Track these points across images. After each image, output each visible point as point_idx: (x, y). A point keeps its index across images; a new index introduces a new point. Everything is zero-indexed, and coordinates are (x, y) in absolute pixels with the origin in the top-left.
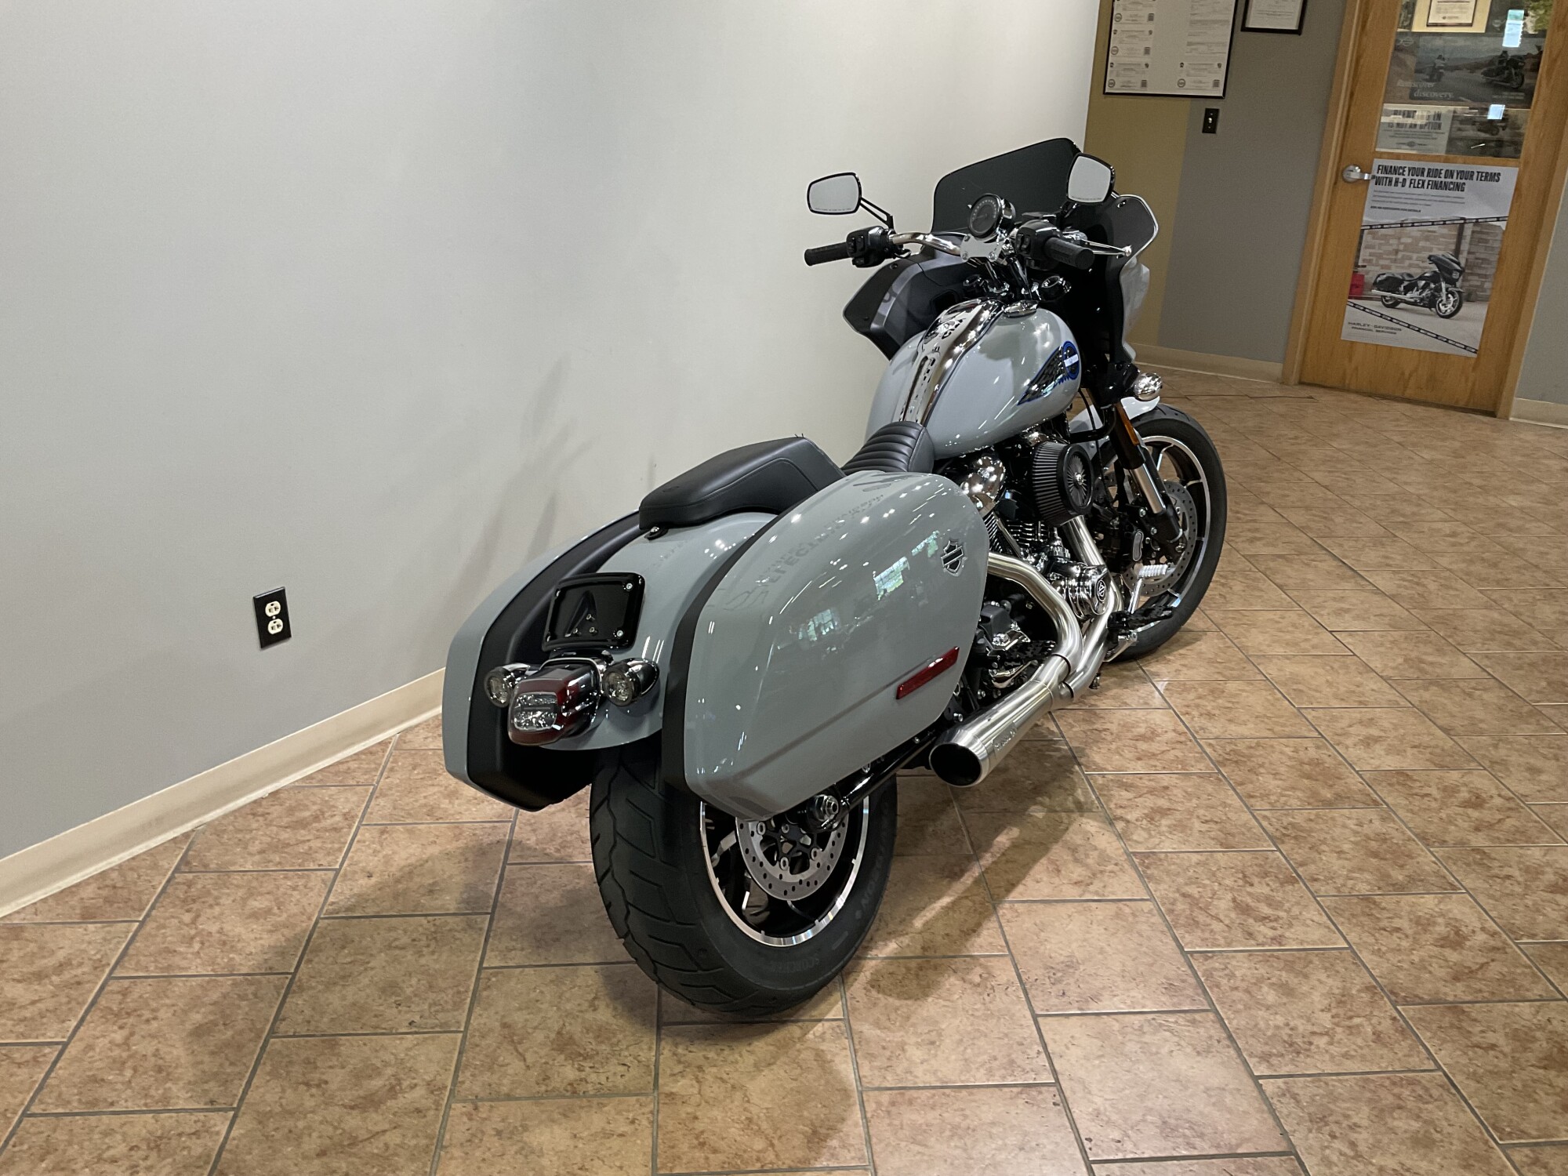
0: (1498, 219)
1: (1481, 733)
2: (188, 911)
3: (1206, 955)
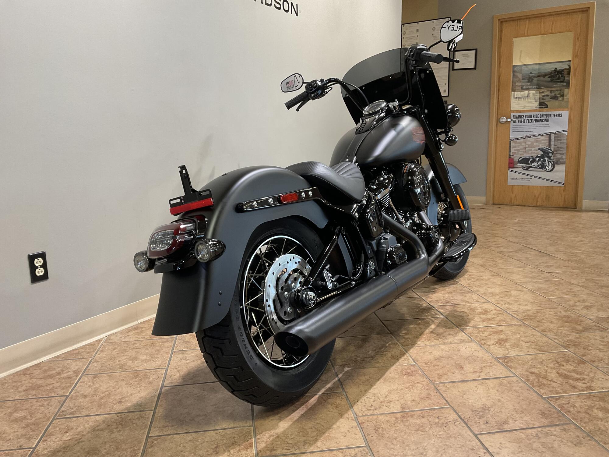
0: (564, 131)
3: (557, 399)
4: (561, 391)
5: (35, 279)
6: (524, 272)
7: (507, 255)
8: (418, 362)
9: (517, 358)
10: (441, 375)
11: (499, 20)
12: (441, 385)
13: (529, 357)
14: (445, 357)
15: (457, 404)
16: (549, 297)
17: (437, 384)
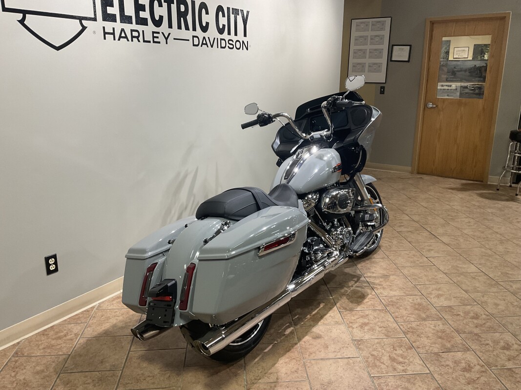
1: (478, 292)
2: (14, 372)
3: (379, 378)
5: (49, 272)
6: (408, 256)
7: (404, 236)
9: (368, 341)
10: (311, 353)
11: (431, 22)
12: (309, 361)
15: (313, 378)
16: (416, 283)
17: (306, 360)
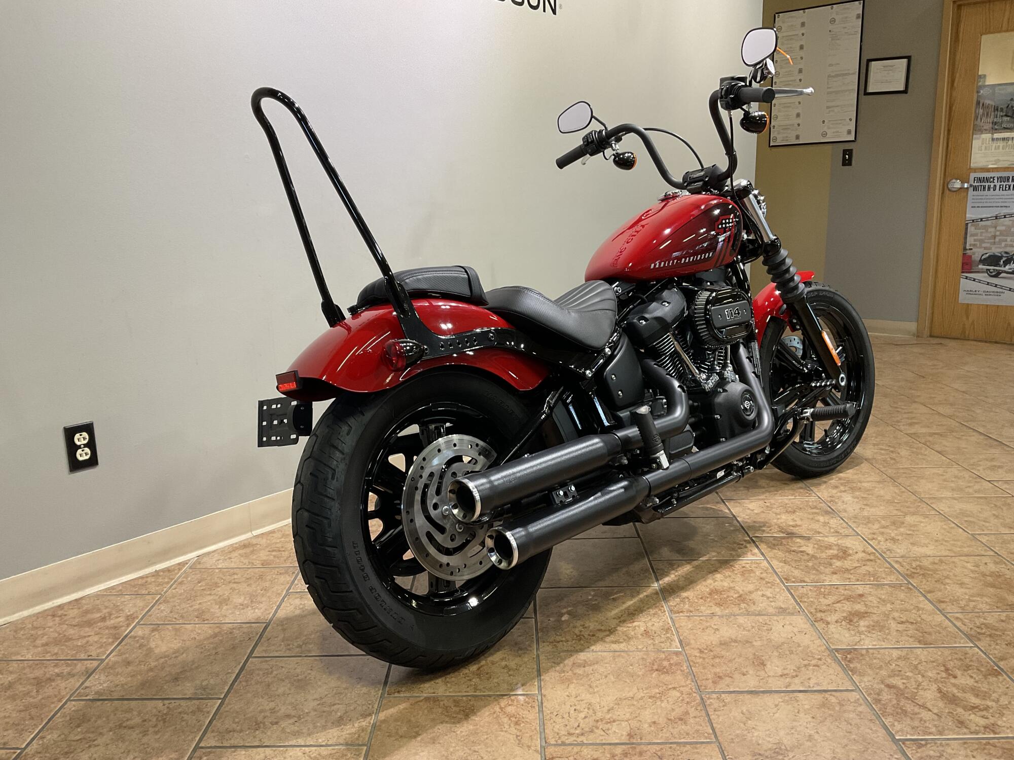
4: (933, 730)
5: (75, 465)
6: (944, 477)
7: (923, 441)
8: (687, 648)
9: (873, 654)
10: (720, 677)
12: (715, 696)
13: (895, 653)
14: (740, 641)
15: (730, 737)
16: (974, 531)
17: (709, 693)
